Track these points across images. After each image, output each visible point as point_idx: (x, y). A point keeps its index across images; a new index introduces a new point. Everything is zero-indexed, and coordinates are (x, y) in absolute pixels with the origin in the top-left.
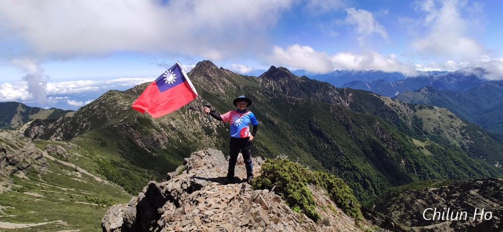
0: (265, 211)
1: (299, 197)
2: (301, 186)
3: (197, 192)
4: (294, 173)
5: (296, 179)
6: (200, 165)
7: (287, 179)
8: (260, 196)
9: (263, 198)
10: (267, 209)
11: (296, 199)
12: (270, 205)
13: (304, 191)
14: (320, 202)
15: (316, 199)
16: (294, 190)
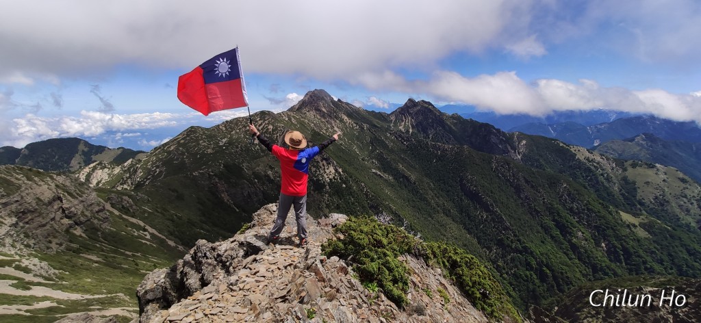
0: (319, 284)
1: (375, 269)
2: (385, 255)
3: (253, 256)
4: (375, 235)
5: (379, 244)
6: (267, 222)
7: (361, 242)
8: (316, 263)
9: (323, 266)
10: (324, 281)
11: (370, 272)
12: (329, 276)
13: (387, 262)
14: (424, 284)
15: (419, 279)
16: (372, 260)
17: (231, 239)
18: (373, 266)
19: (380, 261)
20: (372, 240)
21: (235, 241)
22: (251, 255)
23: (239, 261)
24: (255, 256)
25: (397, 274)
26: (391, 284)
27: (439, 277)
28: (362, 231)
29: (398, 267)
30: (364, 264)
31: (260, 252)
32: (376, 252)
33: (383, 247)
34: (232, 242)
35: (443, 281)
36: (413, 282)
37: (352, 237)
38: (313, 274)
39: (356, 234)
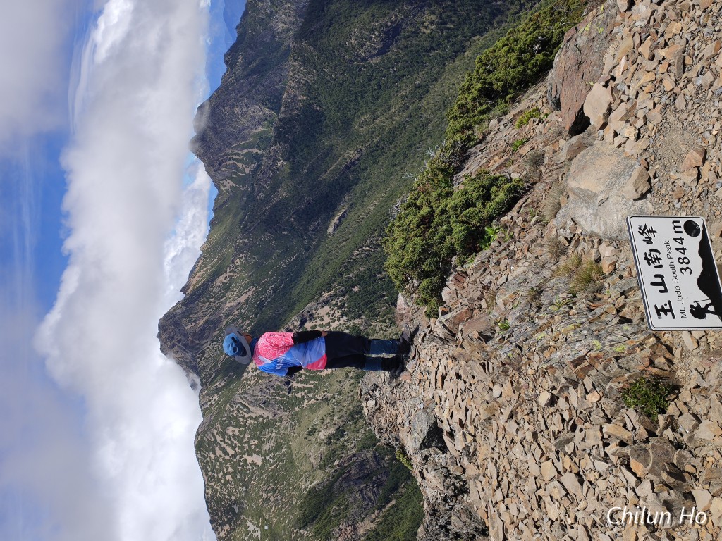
0: (476, 316)
1: (463, 228)
2: (444, 211)
3: (446, 438)
4: (411, 226)
5: (426, 222)
6: (394, 417)
7: (419, 248)
8: (444, 321)
9: (451, 311)
10: (472, 310)
11: (465, 237)
12: (465, 301)
13: (454, 208)
14: (505, 151)
15: (496, 158)
16: (449, 231)
17: (419, 479)
18: (458, 231)
19: (452, 220)
20: (419, 231)
21: (421, 473)
22: (443, 442)
23: (452, 463)
24: (445, 433)
25: (475, 194)
26: (489, 204)
27: (502, 123)
28: (403, 247)
29: (466, 193)
30: (452, 245)
31: (439, 424)
32: (438, 225)
33: (431, 215)
34: (423, 478)
35: (509, 116)
36: (498, 168)
37: (411, 263)
38: (461, 326)
39: (406, 257)
